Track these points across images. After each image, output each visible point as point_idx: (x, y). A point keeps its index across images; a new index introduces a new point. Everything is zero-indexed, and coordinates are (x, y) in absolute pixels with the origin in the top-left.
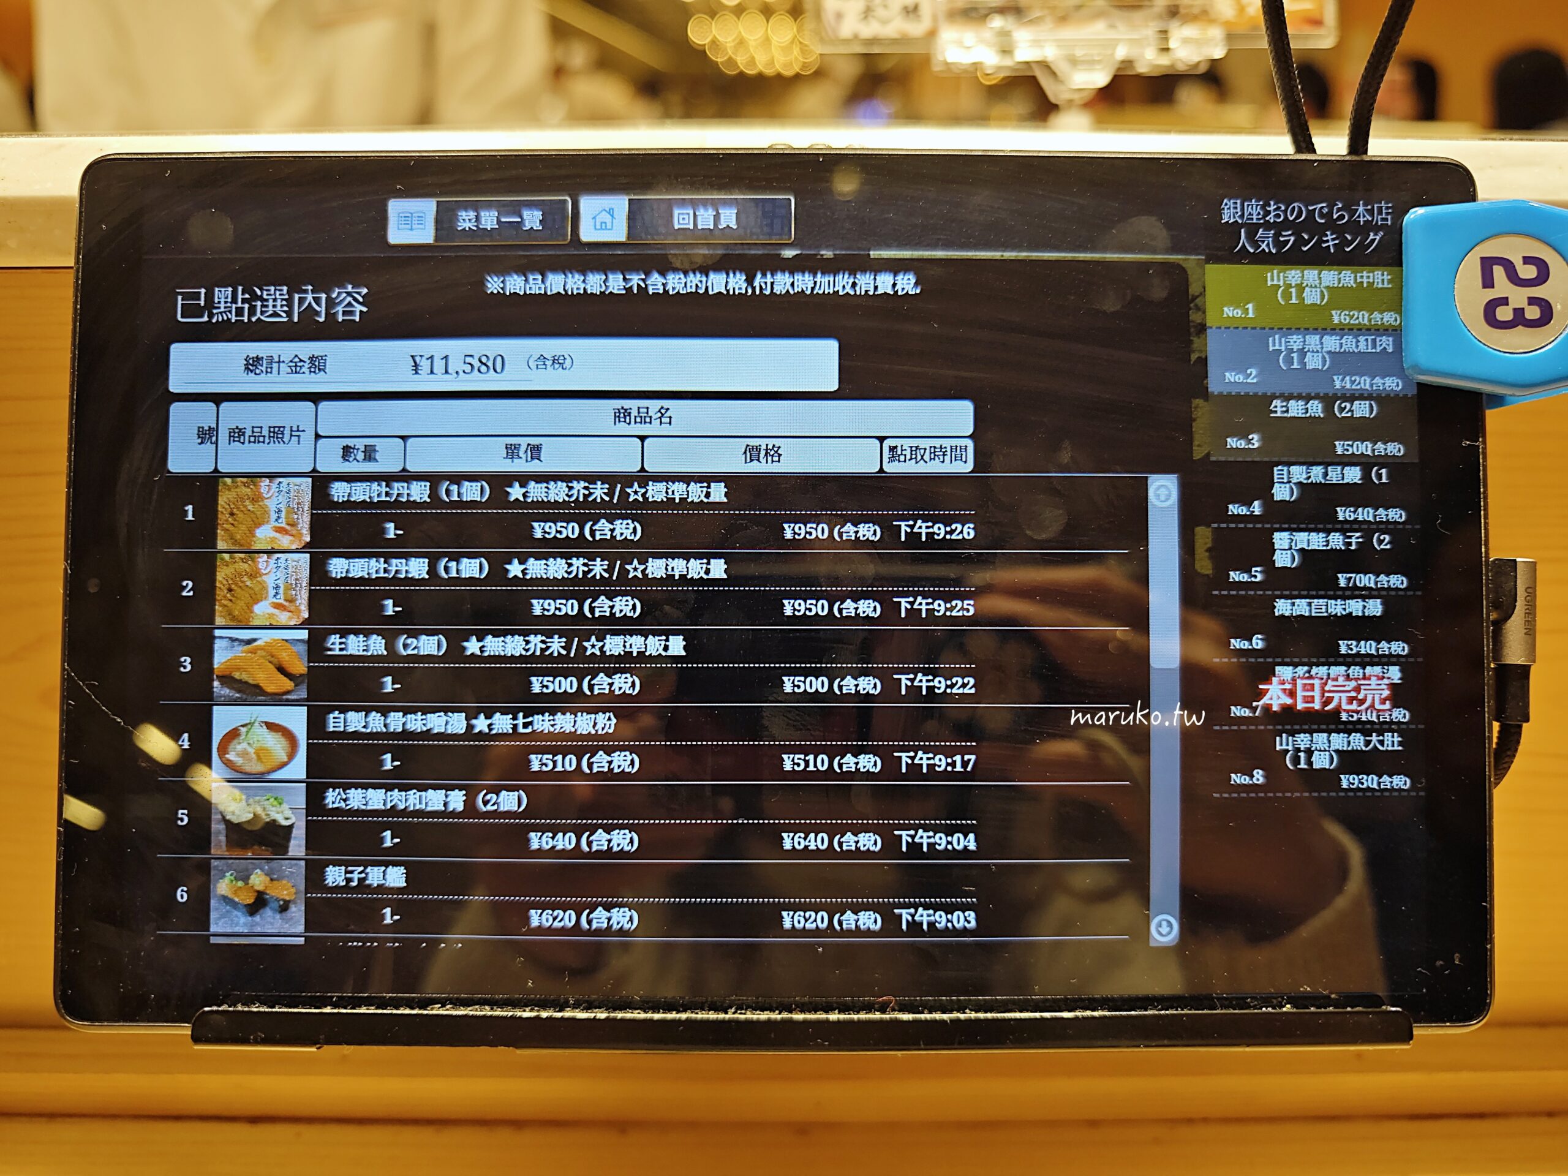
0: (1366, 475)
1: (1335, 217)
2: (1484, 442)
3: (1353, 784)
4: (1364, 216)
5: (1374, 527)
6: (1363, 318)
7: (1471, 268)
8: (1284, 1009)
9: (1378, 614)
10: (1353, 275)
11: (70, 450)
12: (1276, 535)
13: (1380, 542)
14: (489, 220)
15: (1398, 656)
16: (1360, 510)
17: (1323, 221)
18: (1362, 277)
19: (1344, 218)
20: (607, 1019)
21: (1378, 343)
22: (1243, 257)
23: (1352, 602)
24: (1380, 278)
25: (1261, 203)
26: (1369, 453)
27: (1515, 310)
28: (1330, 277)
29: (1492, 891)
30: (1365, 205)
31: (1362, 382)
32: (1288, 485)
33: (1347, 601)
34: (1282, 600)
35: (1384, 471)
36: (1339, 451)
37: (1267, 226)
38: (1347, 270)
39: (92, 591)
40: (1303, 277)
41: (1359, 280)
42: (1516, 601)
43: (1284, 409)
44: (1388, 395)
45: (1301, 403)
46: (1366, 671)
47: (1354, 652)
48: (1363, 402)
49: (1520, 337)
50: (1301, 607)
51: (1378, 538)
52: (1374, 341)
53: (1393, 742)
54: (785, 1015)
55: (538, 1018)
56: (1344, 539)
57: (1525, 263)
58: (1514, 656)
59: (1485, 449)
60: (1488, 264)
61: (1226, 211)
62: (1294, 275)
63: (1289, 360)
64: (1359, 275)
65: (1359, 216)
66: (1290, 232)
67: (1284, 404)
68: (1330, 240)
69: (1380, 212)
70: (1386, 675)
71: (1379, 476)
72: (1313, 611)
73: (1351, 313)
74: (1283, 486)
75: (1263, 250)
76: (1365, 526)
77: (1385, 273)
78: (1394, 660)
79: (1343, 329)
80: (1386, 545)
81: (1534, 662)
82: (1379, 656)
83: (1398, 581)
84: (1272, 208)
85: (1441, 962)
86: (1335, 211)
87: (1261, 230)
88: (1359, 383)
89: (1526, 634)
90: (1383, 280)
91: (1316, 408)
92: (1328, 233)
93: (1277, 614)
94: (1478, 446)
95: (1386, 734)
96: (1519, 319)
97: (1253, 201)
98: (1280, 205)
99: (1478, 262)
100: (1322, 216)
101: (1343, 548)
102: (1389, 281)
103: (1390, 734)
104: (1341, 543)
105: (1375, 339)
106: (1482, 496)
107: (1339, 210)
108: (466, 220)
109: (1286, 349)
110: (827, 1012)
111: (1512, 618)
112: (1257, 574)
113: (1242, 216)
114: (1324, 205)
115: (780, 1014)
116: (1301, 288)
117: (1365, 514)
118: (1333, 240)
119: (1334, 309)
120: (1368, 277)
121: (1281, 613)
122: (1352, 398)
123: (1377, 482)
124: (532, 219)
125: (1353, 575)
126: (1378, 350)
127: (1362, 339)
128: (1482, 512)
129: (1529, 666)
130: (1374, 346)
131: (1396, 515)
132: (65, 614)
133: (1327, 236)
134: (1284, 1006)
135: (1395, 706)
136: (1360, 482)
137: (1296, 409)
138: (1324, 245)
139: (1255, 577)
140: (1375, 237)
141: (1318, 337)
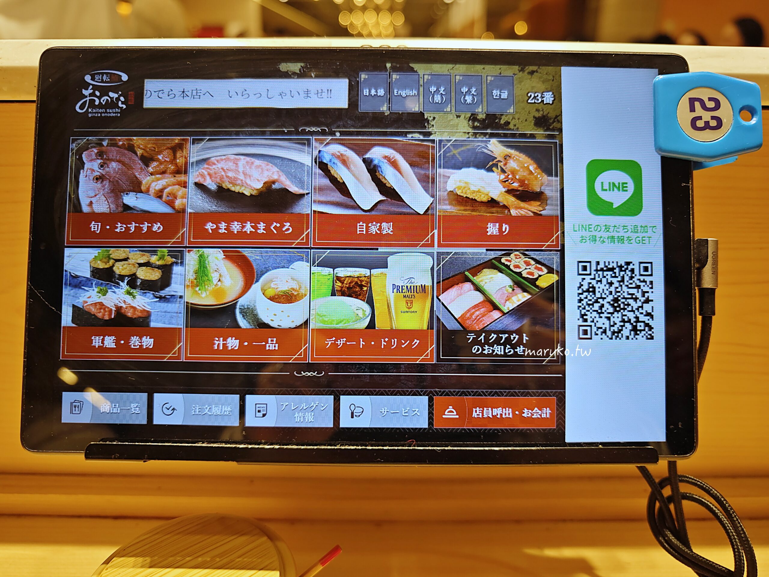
2: (692, 184)
7: (684, 103)
8: (599, 447)
11: (33, 183)
20: (279, 448)
27: (705, 122)
29: (696, 394)
39: (42, 248)
42: (708, 258)
49: (708, 135)
54: (364, 447)
55: (247, 448)
57: (709, 100)
58: (707, 283)
59: (692, 187)
81: (717, 287)
85: (672, 426)
89: (712, 274)
94: (689, 185)
96: (707, 126)
99: (688, 100)
106: (691, 208)
110: (383, 447)
111: (706, 266)
115: (361, 446)
128: (691, 217)
129: (715, 289)
132: (29, 259)
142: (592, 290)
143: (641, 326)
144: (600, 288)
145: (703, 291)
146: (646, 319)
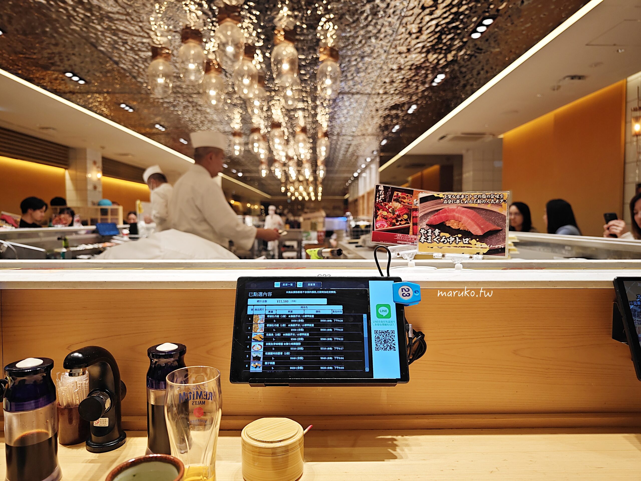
7: (400, 289)
14: (286, 285)
39: (237, 328)
42: (409, 329)
55: (291, 379)
59: (404, 311)
60: (402, 289)
85: (402, 374)
108: (284, 285)
115: (320, 378)
124: (292, 285)
129: (412, 337)
142: (379, 338)
143: (392, 347)
144: (381, 337)
145: (409, 338)
146: (393, 345)
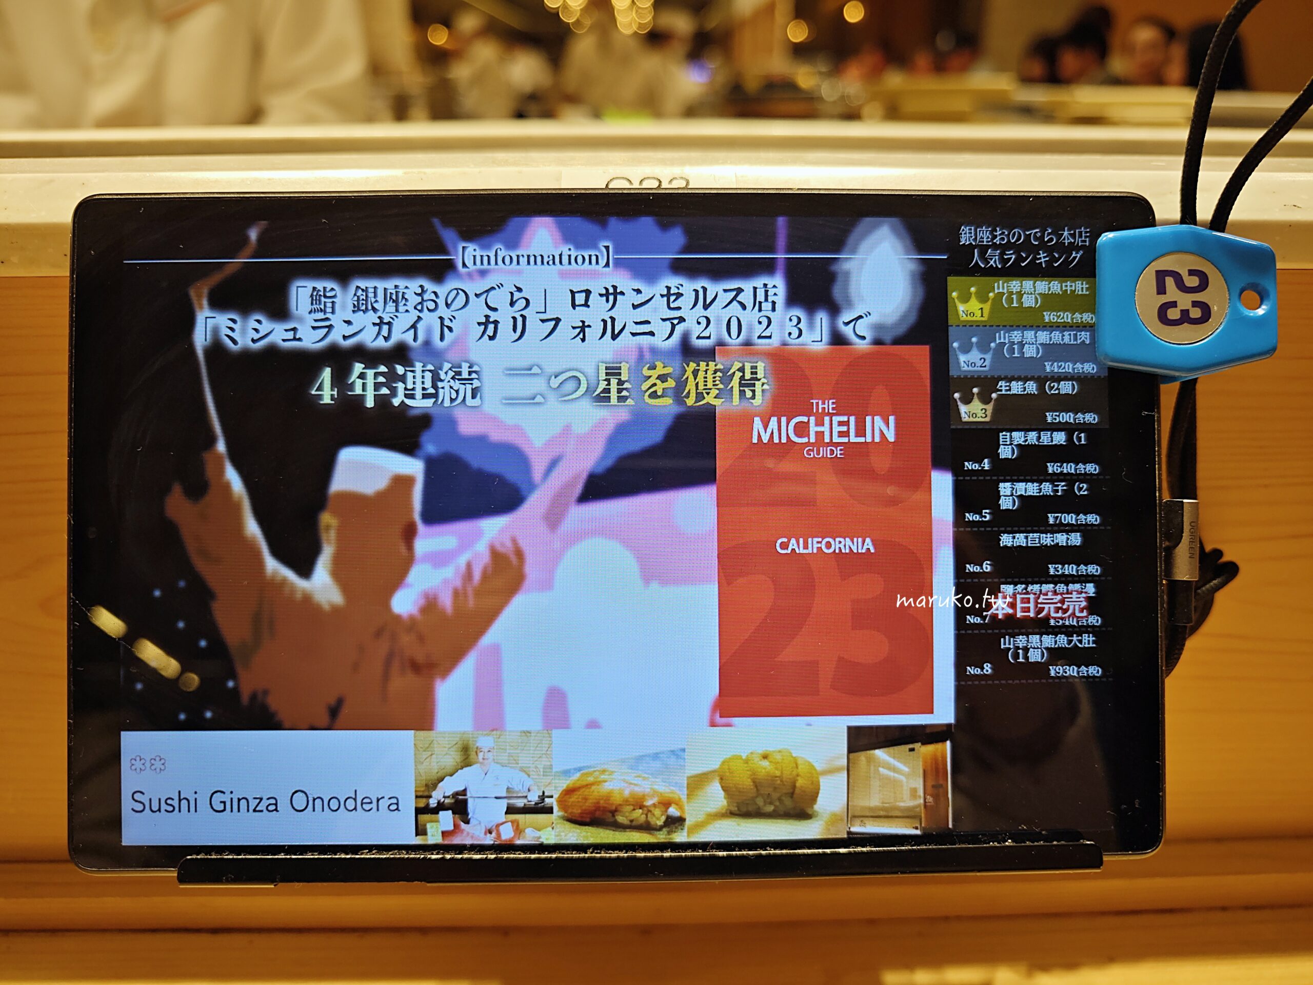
0: (1070, 439)
1: (1046, 240)
2: (1159, 413)
3: (1059, 673)
4: (1068, 239)
5: (1076, 477)
6: (1067, 317)
8: (1007, 843)
9: (1078, 544)
10: (1059, 285)
11: (70, 427)
12: (1001, 485)
13: (1080, 489)
15: (1093, 576)
16: (1065, 465)
17: (1037, 243)
18: (1066, 286)
19: (1053, 241)
21: (1079, 337)
22: (976, 271)
23: (1059, 535)
24: (1080, 286)
25: (990, 229)
26: (1072, 421)
27: (1182, 311)
28: (1042, 286)
29: (1164, 751)
30: (1069, 230)
31: (1066, 367)
32: (1010, 447)
33: (1055, 535)
34: (1006, 535)
35: (1082, 435)
36: (1049, 420)
37: (995, 247)
38: (1055, 281)
40: (1022, 286)
41: (1064, 288)
43: (1008, 388)
44: (1086, 377)
45: (1020, 383)
46: (1069, 587)
47: (1060, 573)
48: (1067, 383)
49: (1186, 333)
50: (1020, 540)
51: (1079, 485)
52: (1075, 335)
53: (1089, 641)
54: (630, 854)
55: (442, 860)
56: (1052, 488)
57: (1190, 275)
58: (1181, 573)
61: (963, 236)
62: (1015, 285)
63: (1012, 351)
64: (1064, 284)
65: (1064, 239)
66: (1011, 252)
67: (1008, 384)
68: (1043, 258)
69: (1080, 236)
70: (1084, 590)
71: (1079, 439)
72: (1029, 542)
73: (1058, 314)
74: (1006, 447)
75: (992, 265)
76: (1069, 477)
77: (1084, 283)
78: (1090, 579)
79: (1052, 326)
80: (1084, 491)
81: (1197, 578)
82: (1079, 576)
83: (1093, 519)
84: (998, 233)
85: (1125, 806)
86: (1046, 235)
87: (990, 250)
88: (1064, 368)
89: (1190, 557)
90: (1082, 288)
91: (1032, 387)
92: (1041, 252)
93: (1001, 545)
94: (1154, 416)
95: (1084, 635)
96: (1186, 317)
97: (984, 227)
98: (1004, 231)
99: (1154, 272)
100: (1036, 239)
101: (1052, 494)
102: (1087, 289)
103: (1087, 635)
104: (1050, 490)
105: (1076, 334)
106: (1156, 454)
107: (1049, 234)
109: (1009, 342)
110: (662, 851)
111: (1180, 545)
112: (986, 515)
113: (975, 239)
114: (1038, 230)
115: (626, 853)
116: (1020, 295)
117: (1069, 468)
118: (1044, 257)
119: (1044, 311)
120: (1071, 286)
121: (1004, 544)
122: (1059, 378)
123: (1077, 444)
125: (1060, 515)
126: (1079, 342)
127: (1066, 333)
128: (1157, 466)
129: (1193, 582)
130: (1076, 339)
131: (1092, 468)
132: (70, 555)
133: (1040, 254)
134: (1007, 841)
135: (1091, 613)
136: (1064, 443)
137: (1016, 388)
138: (1038, 262)
139: (985, 517)
140: (1077, 255)
141: (1033, 332)
145: (1174, 585)
